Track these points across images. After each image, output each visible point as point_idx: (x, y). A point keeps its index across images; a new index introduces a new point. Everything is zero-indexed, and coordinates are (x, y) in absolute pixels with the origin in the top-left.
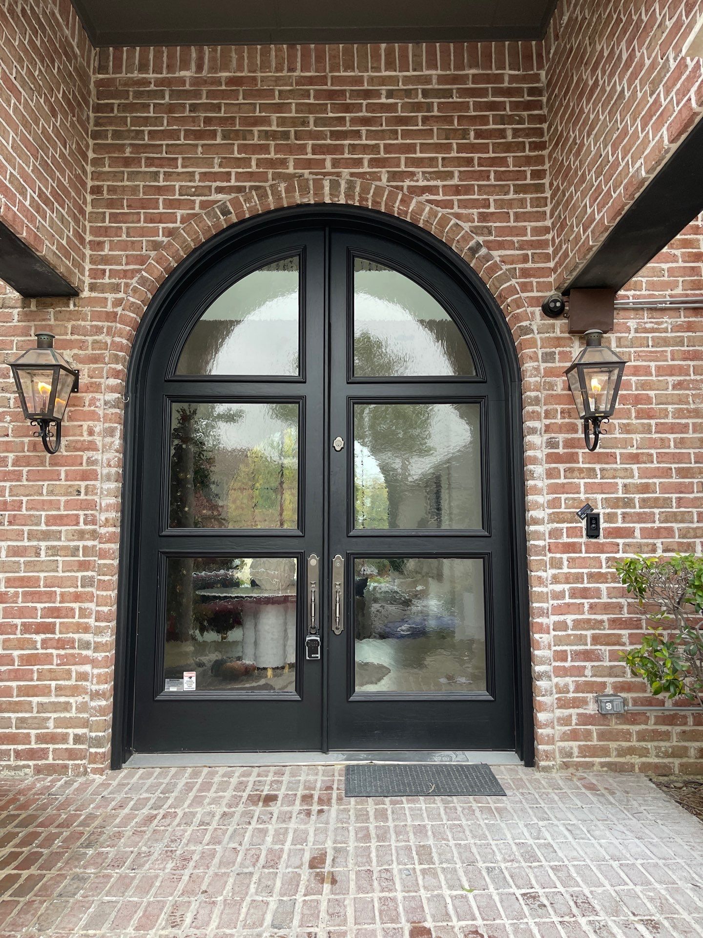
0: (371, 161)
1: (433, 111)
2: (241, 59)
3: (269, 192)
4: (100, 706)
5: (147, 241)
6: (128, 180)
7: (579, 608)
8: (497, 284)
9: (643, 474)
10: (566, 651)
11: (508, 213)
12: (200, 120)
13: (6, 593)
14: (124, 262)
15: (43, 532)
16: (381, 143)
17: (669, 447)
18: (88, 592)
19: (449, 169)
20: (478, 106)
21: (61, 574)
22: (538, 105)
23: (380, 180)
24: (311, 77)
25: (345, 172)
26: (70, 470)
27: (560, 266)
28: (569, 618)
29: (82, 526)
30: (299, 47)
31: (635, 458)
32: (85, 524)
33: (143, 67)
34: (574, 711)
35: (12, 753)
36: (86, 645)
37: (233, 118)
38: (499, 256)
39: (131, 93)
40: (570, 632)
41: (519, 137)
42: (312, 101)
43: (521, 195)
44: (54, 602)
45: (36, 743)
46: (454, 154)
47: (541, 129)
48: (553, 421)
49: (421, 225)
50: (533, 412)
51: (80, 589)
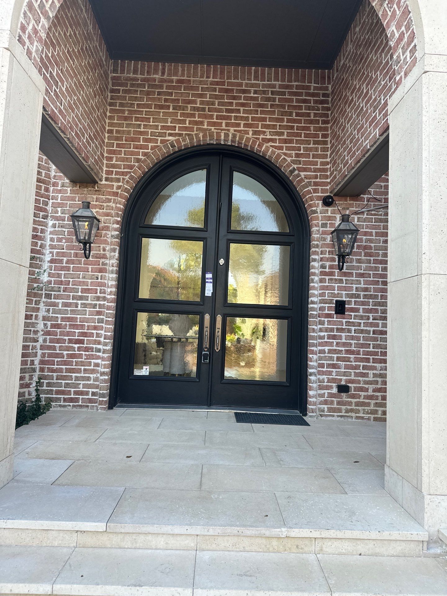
0: (244, 124)
1: (276, 102)
2: (183, 70)
3: (195, 137)
4: (105, 379)
5: (134, 158)
6: (126, 127)
7: (331, 344)
8: (302, 188)
9: (366, 283)
10: (324, 363)
11: (310, 154)
12: (162, 100)
13: (61, 324)
14: (122, 168)
15: (79, 296)
16: (250, 116)
17: (379, 271)
18: (101, 326)
19: (282, 131)
20: (298, 101)
21: (87, 316)
22: (327, 102)
23: (249, 134)
24: (217, 81)
25: (232, 129)
26: (93, 267)
27: (333, 182)
28: (326, 349)
29: (99, 294)
30: (212, 66)
31: (362, 275)
32: (100, 293)
33: (135, 72)
34: (326, 391)
35: (62, 399)
36: (99, 350)
37: (178, 100)
38: (304, 175)
39: (129, 84)
40: (326, 355)
41: (317, 117)
42: (217, 93)
43: (316, 146)
44: (84, 330)
45: (74, 395)
46: (285, 124)
47: (328, 114)
48: (324, 256)
49: (267, 157)
50: (315, 251)
51: (97, 324)
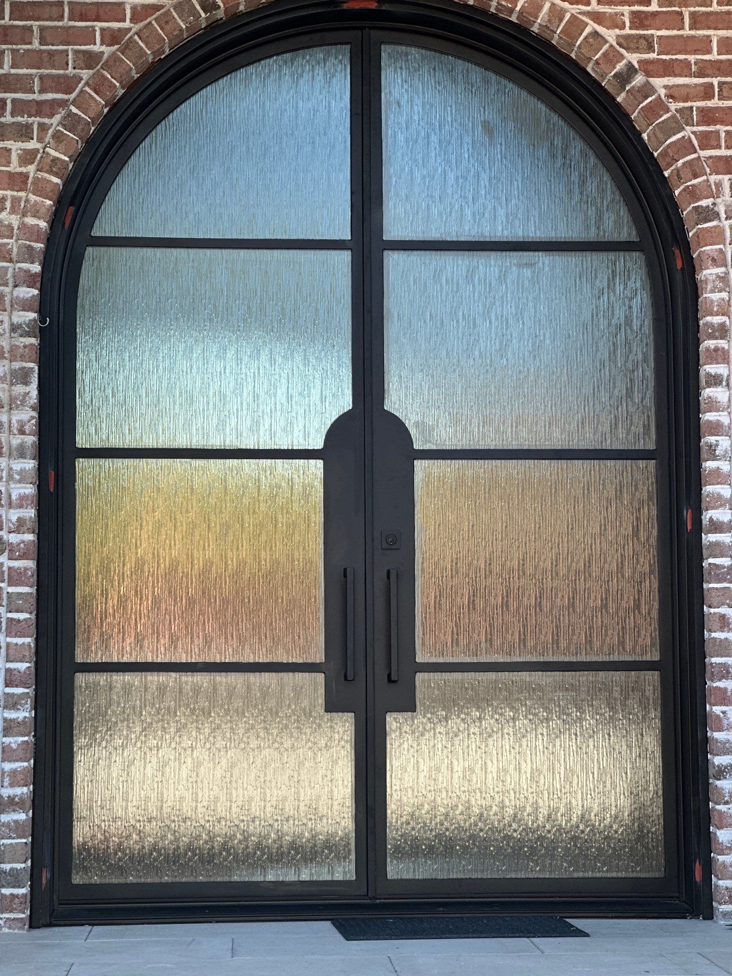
4: (15, 821)
5: (76, 52)
8: (660, 136)
11: (681, 14)
14: (36, 89)
38: (665, 87)
49: (535, 30)
50: (716, 350)
